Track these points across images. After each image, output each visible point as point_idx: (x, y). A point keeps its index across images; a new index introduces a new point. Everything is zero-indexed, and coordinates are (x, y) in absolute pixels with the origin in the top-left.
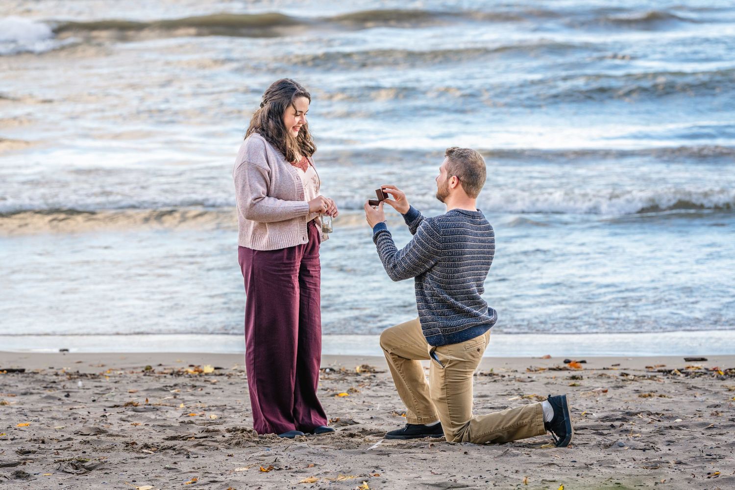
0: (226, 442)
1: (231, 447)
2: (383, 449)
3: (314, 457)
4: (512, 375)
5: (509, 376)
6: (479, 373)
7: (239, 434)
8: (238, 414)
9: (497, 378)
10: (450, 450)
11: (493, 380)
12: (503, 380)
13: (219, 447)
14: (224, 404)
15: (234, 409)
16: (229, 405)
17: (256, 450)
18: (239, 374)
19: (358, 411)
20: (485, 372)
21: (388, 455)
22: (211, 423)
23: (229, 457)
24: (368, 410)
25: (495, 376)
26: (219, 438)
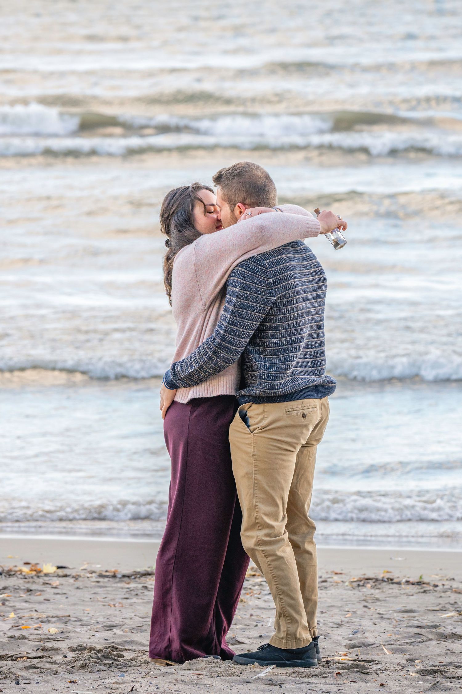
0: (68, 664)
1: (75, 671)
2: (274, 677)
3: (183, 686)
4: (448, 584)
5: (443, 585)
6: (404, 580)
7: (86, 654)
8: (85, 628)
9: (427, 588)
10: (362, 680)
11: (422, 590)
12: (436, 591)
13: (59, 670)
14: (67, 614)
15: (80, 620)
16: (75, 615)
17: (107, 676)
18: (89, 575)
19: (243, 627)
20: (411, 580)
21: (280, 685)
22: (49, 639)
23: (72, 684)
24: (257, 626)
25: (425, 585)
26: (59, 658)
